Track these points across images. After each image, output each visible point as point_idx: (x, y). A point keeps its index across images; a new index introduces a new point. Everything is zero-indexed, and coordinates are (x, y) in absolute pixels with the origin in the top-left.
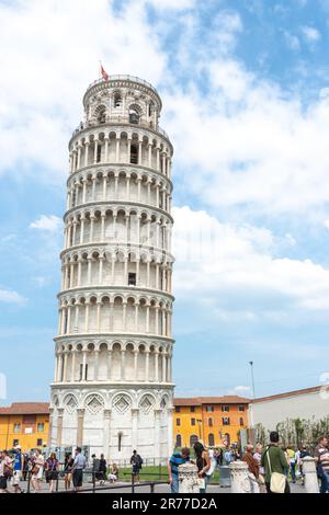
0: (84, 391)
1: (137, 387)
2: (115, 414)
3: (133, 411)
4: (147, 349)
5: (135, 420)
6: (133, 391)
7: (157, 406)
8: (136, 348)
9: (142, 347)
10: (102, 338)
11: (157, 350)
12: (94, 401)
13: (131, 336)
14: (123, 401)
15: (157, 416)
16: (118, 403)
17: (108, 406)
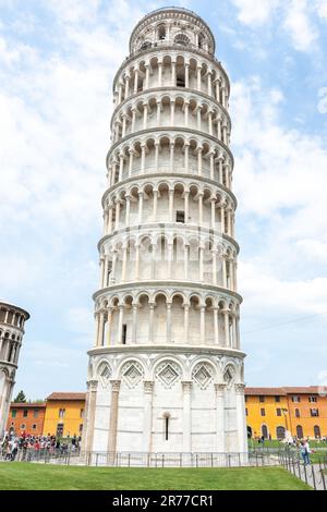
0: (120, 356)
1: (188, 351)
2: (159, 387)
3: (184, 384)
4: (202, 303)
5: (187, 396)
6: (183, 357)
7: (218, 378)
8: (186, 301)
9: (194, 301)
10: (141, 288)
11: (216, 304)
12: (132, 370)
13: (179, 284)
14: (169, 370)
15: (220, 393)
16: (163, 373)
17: (149, 376)
